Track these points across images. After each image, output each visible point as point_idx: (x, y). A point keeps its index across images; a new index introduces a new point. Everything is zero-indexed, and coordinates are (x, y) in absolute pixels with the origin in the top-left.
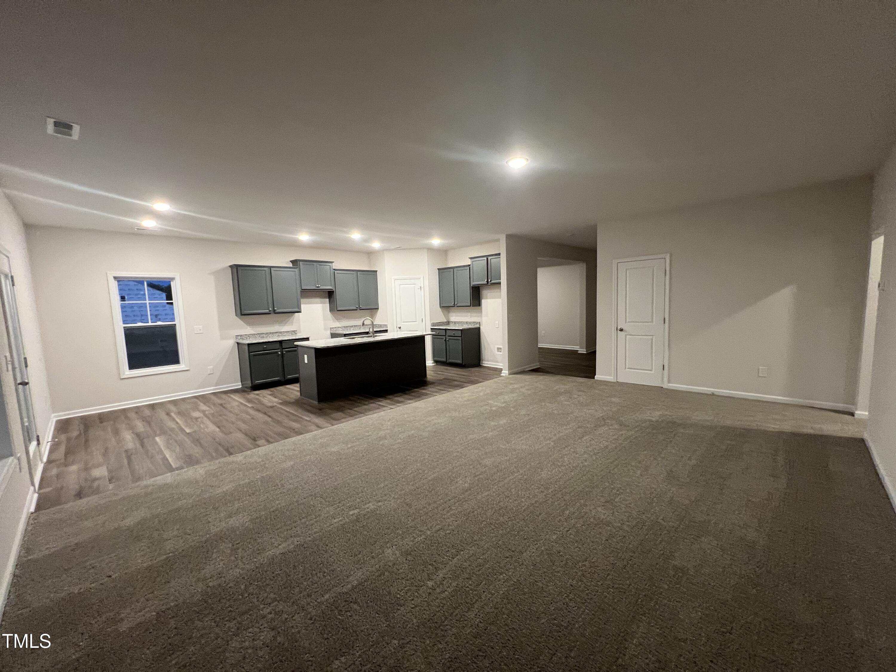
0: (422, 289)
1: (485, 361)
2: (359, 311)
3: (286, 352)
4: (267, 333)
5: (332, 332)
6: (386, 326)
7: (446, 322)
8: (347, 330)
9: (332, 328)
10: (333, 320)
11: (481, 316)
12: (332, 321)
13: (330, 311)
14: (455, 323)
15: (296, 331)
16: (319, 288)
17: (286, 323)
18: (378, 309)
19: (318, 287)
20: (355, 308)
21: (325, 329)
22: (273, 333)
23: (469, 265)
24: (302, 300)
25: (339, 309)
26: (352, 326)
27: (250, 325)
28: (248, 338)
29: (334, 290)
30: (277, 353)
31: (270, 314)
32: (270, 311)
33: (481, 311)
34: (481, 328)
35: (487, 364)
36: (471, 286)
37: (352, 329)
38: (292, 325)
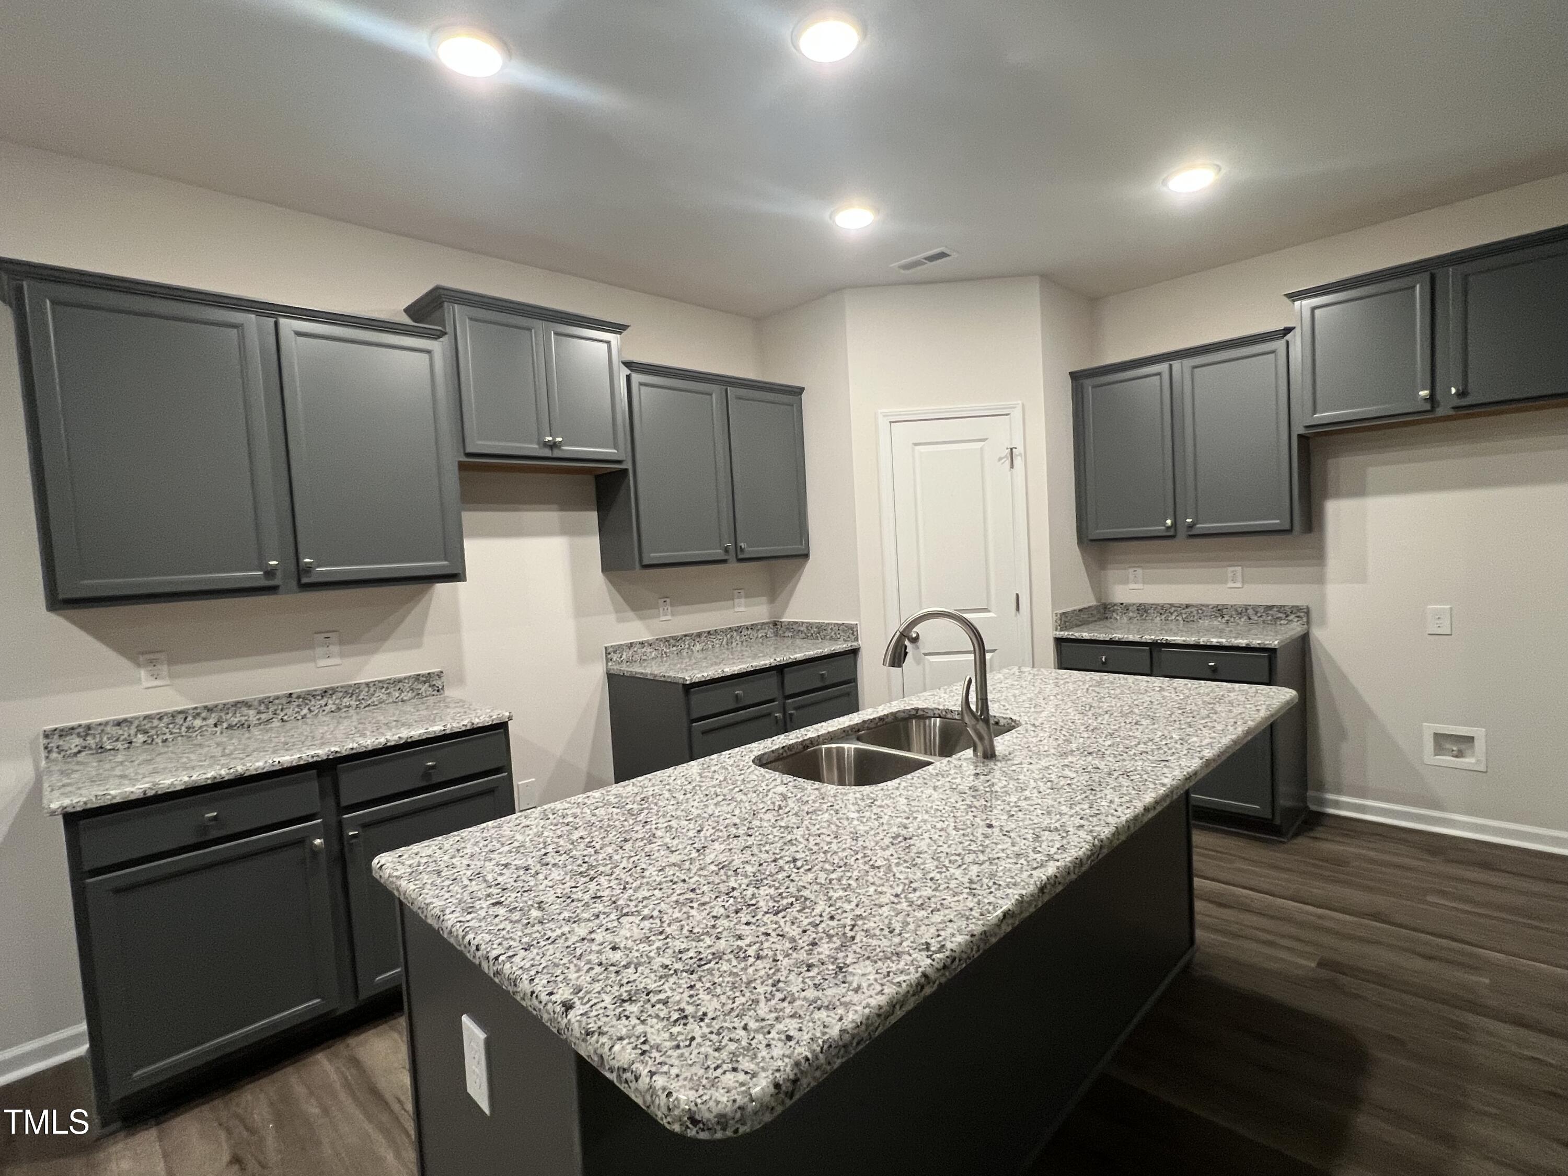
0: (1018, 462)
1: (1339, 792)
2: (733, 565)
3: (366, 826)
4: (267, 702)
5: (615, 668)
6: (851, 631)
7: (1096, 607)
8: (679, 653)
9: (618, 649)
10: (617, 611)
11: (1321, 580)
12: (612, 617)
13: (607, 567)
14: (1143, 610)
15: (440, 675)
16: (557, 453)
17: (384, 638)
18: (806, 556)
19: (553, 446)
20: (718, 553)
21: (583, 658)
22: (306, 697)
23: (1288, 330)
24: (469, 518)
25: (653, 556)
26: (699, 635)
27: (153, 663)
28: (141, 738)
29: (628, 465)
30: (301, 841)
31: (272, 590)
32: (270, 573)
33: (1318, 556)
34: (1318, 634)
35: (1337, 804)
36: (1298, 429)
37: (698, 647)
38: (419, 646)
